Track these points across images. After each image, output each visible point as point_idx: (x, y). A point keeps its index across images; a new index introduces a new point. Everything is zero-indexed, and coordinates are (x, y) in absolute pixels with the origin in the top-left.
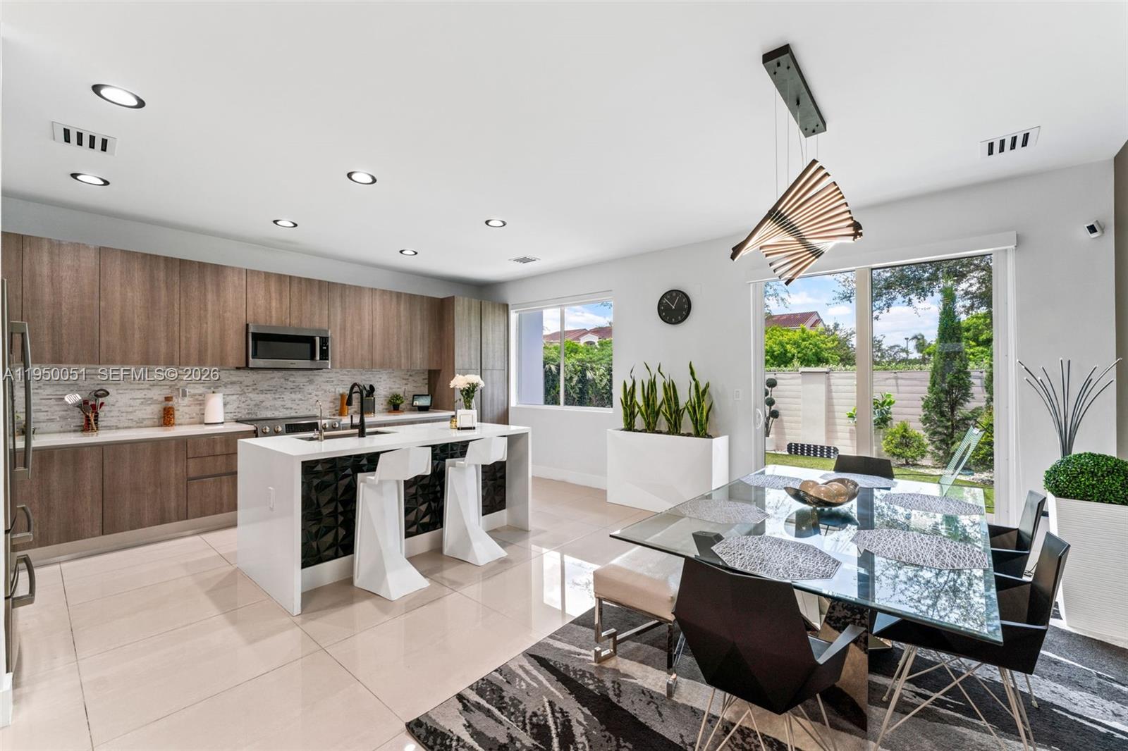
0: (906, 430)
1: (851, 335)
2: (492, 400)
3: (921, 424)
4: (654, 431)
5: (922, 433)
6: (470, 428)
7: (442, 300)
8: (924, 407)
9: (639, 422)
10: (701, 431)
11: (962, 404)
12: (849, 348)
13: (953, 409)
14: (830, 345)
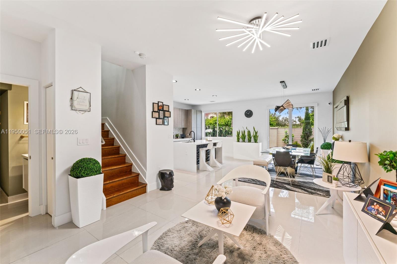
0: (297, 143)
1: (279, 116)
2: (199, 135)
3: (300, 142)
4: (244, 142)
5: (301, 144)
6: (211, 141)
7: (188, 110)
8: (301, 137)
9: (241, 140)
10: (256, 141)
11: (310, 137)
12: (279, 121)
13: (308, 138)
14: (273, 120)
